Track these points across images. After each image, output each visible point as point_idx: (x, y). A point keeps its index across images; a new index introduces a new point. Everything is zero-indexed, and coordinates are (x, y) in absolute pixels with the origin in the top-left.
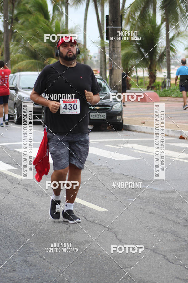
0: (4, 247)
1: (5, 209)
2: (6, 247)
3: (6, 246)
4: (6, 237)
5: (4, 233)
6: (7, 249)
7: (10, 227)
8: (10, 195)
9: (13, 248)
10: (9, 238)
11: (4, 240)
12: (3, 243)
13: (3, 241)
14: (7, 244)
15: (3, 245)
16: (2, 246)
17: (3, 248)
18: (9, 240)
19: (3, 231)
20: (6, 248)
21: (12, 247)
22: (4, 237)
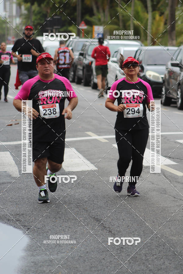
0: (157, 257)
1: (160, 212)
2: (160, 257)
3: (159, 257)
4: (160, 246)
5: (158, 240)
6: (160, 259)
7: (165, 234)
8: (167, 195)
9: (167, 259)
10: (163, 247)
11: (156, 249)
12: (155, 252)
13: (156, 250)
14: (159, 254)
15: (155, 254)
16: (155, 256)
17: (156, 258)
18: (164, 249)
19: (156, 238)
20: (159, 259)
21: (167, 258)
22: (157, 245)
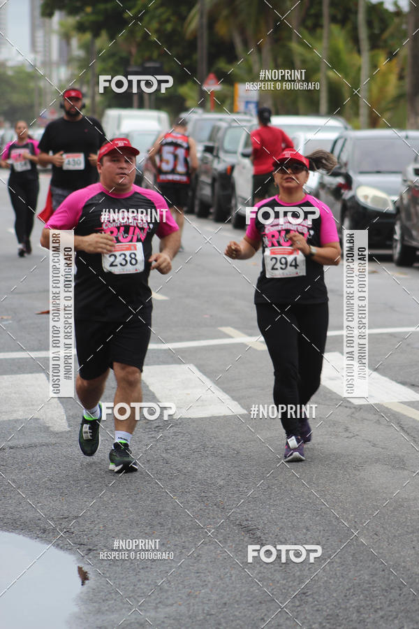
0: (385, 614)
1: (392, 511)
2: (391, 616)
3: (390, 613)
4: (392, 588)
5: (387, 576)
6: (393, 620)
7: (404, 562)
8: (406, 472)
9: (408, 620)
10: (398, 592)
11: (383, 595)
12: (381, 603)
13: (383, 597)
14: (391, 608)
15: (381, 608)
16: (379, 611)
17: (382, 617)
18: (400, 595)
19: (383, 570)
20: (391, 618)
21: (407, 617)
22: (384, 587)
